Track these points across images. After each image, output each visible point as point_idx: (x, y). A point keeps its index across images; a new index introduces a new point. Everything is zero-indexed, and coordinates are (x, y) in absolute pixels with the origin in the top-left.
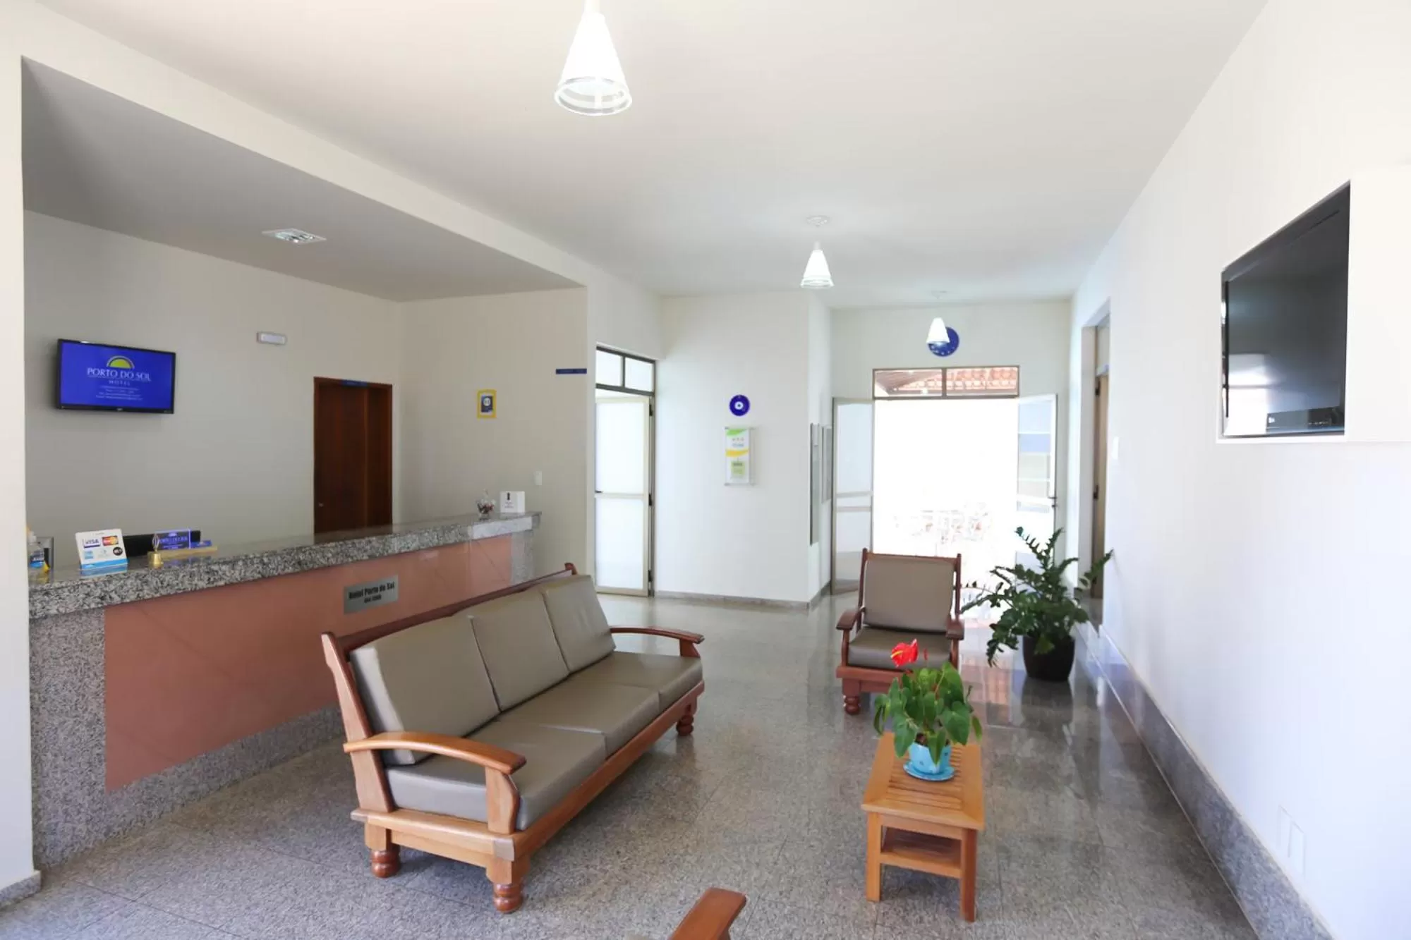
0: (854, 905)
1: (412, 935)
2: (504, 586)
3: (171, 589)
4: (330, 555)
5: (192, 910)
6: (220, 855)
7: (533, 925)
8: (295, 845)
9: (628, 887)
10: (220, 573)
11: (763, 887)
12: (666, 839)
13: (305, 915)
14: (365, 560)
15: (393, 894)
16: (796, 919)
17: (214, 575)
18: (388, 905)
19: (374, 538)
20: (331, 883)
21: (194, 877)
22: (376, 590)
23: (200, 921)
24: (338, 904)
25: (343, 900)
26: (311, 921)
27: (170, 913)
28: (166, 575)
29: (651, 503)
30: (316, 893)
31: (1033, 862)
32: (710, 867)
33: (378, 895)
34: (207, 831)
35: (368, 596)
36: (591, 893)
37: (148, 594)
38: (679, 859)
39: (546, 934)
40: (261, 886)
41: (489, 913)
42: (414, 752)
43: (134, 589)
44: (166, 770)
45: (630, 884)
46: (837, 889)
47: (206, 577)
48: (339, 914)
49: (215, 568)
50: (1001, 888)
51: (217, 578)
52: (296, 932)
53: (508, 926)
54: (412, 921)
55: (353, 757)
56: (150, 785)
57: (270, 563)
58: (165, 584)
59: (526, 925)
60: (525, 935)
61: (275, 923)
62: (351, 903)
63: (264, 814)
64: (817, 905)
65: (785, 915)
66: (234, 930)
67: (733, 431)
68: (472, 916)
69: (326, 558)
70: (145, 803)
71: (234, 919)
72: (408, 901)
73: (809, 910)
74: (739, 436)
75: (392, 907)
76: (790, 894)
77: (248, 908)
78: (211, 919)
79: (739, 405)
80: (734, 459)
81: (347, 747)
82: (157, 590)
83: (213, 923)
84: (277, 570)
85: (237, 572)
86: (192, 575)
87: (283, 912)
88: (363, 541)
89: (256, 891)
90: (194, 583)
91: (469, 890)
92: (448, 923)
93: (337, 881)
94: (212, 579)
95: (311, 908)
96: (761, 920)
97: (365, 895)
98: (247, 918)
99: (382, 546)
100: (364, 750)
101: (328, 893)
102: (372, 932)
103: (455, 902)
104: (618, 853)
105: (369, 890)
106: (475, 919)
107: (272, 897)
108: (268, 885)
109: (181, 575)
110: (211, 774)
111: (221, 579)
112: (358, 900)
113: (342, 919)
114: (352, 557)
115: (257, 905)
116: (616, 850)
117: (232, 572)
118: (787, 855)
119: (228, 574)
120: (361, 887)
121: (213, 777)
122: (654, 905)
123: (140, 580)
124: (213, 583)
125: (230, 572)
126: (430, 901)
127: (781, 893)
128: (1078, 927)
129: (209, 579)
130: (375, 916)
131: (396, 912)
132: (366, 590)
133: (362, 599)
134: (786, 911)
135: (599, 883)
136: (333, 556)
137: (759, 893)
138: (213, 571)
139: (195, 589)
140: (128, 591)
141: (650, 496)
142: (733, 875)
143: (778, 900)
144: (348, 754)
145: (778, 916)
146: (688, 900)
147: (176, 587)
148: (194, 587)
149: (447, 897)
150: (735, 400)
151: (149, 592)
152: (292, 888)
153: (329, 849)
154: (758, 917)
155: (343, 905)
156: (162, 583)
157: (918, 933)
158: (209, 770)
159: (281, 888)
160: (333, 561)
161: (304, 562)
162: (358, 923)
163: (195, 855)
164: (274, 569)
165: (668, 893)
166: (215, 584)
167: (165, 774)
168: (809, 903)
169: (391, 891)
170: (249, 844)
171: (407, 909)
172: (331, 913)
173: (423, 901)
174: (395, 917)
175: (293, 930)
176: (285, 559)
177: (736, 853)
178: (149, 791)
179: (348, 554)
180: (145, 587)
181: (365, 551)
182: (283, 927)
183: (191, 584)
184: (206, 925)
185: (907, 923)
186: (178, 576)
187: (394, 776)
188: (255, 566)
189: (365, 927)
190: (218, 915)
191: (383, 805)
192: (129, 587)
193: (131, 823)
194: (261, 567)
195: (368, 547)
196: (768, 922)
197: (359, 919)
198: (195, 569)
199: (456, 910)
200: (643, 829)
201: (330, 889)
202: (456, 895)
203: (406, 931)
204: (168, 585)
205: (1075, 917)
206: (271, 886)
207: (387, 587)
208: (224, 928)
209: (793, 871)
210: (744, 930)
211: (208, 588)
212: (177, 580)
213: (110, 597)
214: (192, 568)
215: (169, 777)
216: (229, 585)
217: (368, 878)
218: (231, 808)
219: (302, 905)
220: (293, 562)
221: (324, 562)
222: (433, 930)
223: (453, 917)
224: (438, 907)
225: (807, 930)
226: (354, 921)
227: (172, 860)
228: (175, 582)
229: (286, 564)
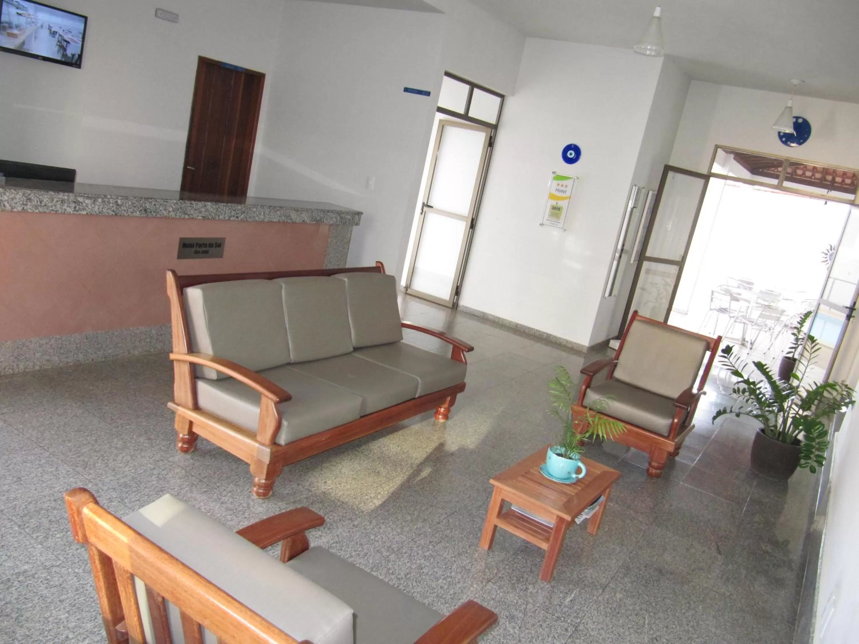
0: (481, 565)
1: (161, 488)
2: (318, 268)
3: (47, 208)
4: (171, 209)
5: (30, 432)
6: (56, 405)
7: (243, 507)
8: (105, 413)
9: (321, 505)
10: (84, 204)
11: (420, 535)
12: (365, 485)
13: (97, 456)
14: (199, 219)
15: (158, 461)
16: (432, 560)
17: (79, 205)
18: (152, 467)
19: (209, 204)
20: (120, 443)
21: (36, 413)
22: (205, 245)
23: (32, 439)
24: (121, 456)
25: (124, 454)
26: (100, 461)
27: (16, 429)
28: (45, 198)
29: (473, 225)
30: (108, 445)
31: (644, 582)
32: (388, 511)
33: (148, 459)
34: (52, 387)
35: (198, 249)
36: (293, 500)
37: (30, 209)
38: (368, 499)
39: (249, 515)
40: (76, 431)
41: (217, 491)
42: (219, 372)
43: (21, 203)
44: (32, 339)
45: (324, 504)
46: (475, 552)
47: (74, 205)
48: (119, 462)
49: (80, 199)
50: (603, 591)
51: (81, 207)
52: (89, 464)
53: (226, 503)
54: (164, 480)
55: (175, 364)
56: (20, 346)
57: (122, 205)
58: (43, 204)
59: (239, 506)
60: (235, 511)
61: (78, 455)
62: (129, 458)
63: (91, 388)
64: (453, 557)
65: (425, 556)
66: (52, 451)
67: (558, 178)
68: (205, 489)
69: (168, 211)
70: (15, 358)
71: (53, 445)
72: (166, 468)
73: (445, 558)
74: (565, 182)
75: (154, 469)
76: (437, 544)
77: (64, 441)
78: (40, 440)
79: (571, 154)
80: (554, 203)
81: (172, 356)
82: (36, 207)
83: (40, 442)
84: (127, 212)
85: (97, 208)
86: (63, 201)
87: (84, 450)
88: (199, 203)
89: (72, 433)
90: (63, 208)
91: (210, 474)
92: (188, 489)
93: (124, 443)
94: (77, 208)
95: (103, 453)
96: (405, 553)
97: (139, 456)
98: (61, 447)
99: (214, 211)
100: (184, 361)
101: (116, 448)
102: (136, 478)
103: (197, 478)
104: (325, 482)
105: (143, 454)
106: (205, 492)
107: (81, 439)
108: (80, 431)
109: (55, 200)
110: (62, 351)
111: (84, 209)
112: (134, 458)
113: (120, 465)
114: (189, 215)
115: (70, 441)
116: (325, 480)
117: (93, 206)
118: (451, 520)
119: (90, 207)
120: (139, 451)
121: (63, 354)
122: (334, 521)
123: (26, 197)
124: (77, 211)
125: (91, 205)
126: (181, 472)
127: (430, 542)
128: (646, 630)
129: (75, 207)
130: (141, 470)
131: (155, 472)
132: (197, 244)
133: (193, 250)
134: (427, 554)
135: (302, 496)
136: (173, 211)
137: (414, 537)
138: (79, 201)
139: (64, 213)
140: (17, 203)
141: (473, 220)
142: (402, 520)
143: (426, 546)
144: (172, 361)
145: (420, 555)
146: (360, 526)
147: (51, 208)
148: (63, 211)
149: (193, 474)
150: (569, 148)
151: (31, 207)
152: (94, 438)
153: (126, 422)
154: (404, 551)
155: (123, 458)
156: (41, 203)
157: (518, 596)
158: (61, 348)
159: (88, 435)
160: (172, 214)
161: (149, 211)
162: (129, 471)
163: (40, 401)
164: (125, 210)
165: (348, 517)
166: (79, 212)
167: (31, 342)
168: (448, 554)
169: (157, 459)
170: (76, 403)
171: (165, 472)
172: (114, 460)
173: (176, 471)
174: (154, 474)
175: (88, 462)
176: (135, 205)
177: (412, 509)
178: (19, 350)
179: (186, 212)
180: (29, 203)
181: (200, 212)
182: (82, 458)
183: (62, 208)
184: (36, 443)
185: (514, 588)
186: (53, 200)
187: (201, 385)
188: (111, 205)
189: (133, 475)
190: (44, 440)
191: (190, 403)
192: (18, 200)
193: (5, 368)
194: (115, 207)
195: (203, 210)
196: (410, 555)
197: (130, 469)
198: (66, 197)
199: (195, 483)
200: (352, 473)
201: (118, 446)
202: (200, 474)
203: (158, 485)
204: (45, 205)
205: (648, 624)
206: (82, 433)
207: (214, 245)
208: (46, 448)
209: (448, 531)
210: (390, 555)
211: (74, 214)
212: (52, 203)
213: (4, 205)
214: (64, 196)
215: (33, 345)
216: (90, 215)
217: (145, 447)
218: (71, 378)
219: (98, 450)
220: (141, 208)
221: (165, 214)
222: (176, 490)
223: (192, 486)
224: (184, 477)
225: (435, 570)
226: (127, 469)
227: (25, 398)
228: (50, 204)
229: (135, 209)
